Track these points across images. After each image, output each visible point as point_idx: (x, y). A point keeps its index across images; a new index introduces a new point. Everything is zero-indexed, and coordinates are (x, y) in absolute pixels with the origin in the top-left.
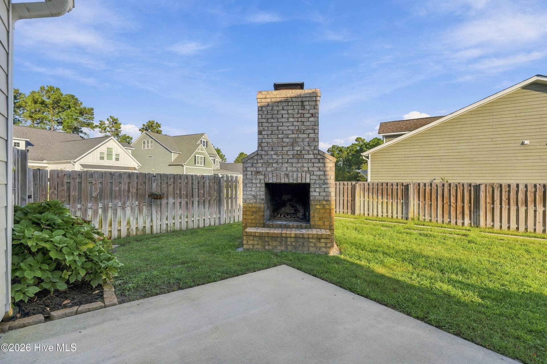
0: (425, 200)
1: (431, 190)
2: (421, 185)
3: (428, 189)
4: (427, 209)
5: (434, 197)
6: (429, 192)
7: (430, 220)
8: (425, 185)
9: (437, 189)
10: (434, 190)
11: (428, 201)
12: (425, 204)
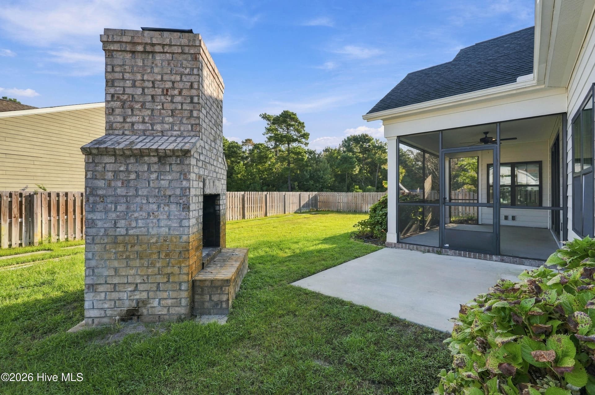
0: (58, 215)
1: (67, 201)
2: (53, 197)
3: (62, 200)
4: (62, 226)
5: (71, 209)
6: (64, 204)
7: (67, 240)
8: (58, 195)
9: (75, 201)
10: (70, 201)
11: (62, 216)
12: (58, 220)
